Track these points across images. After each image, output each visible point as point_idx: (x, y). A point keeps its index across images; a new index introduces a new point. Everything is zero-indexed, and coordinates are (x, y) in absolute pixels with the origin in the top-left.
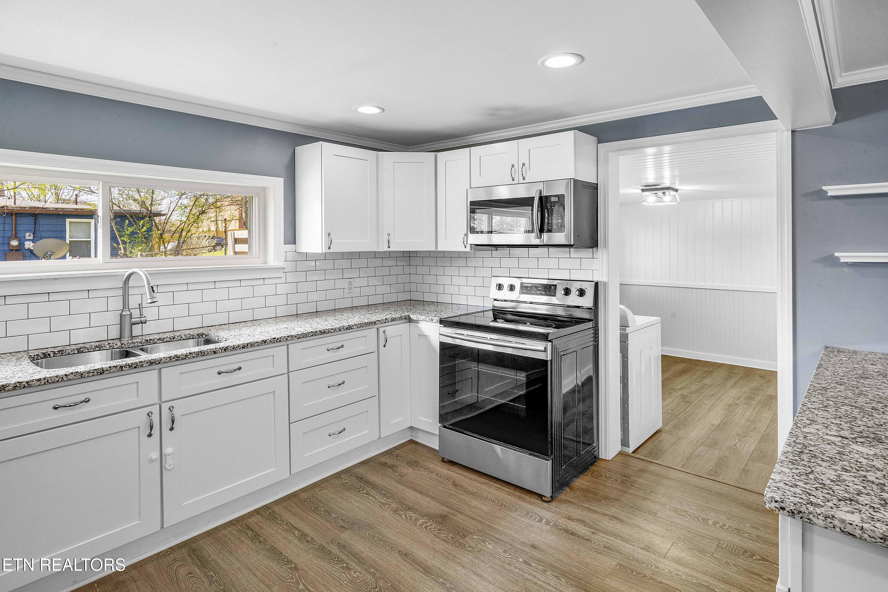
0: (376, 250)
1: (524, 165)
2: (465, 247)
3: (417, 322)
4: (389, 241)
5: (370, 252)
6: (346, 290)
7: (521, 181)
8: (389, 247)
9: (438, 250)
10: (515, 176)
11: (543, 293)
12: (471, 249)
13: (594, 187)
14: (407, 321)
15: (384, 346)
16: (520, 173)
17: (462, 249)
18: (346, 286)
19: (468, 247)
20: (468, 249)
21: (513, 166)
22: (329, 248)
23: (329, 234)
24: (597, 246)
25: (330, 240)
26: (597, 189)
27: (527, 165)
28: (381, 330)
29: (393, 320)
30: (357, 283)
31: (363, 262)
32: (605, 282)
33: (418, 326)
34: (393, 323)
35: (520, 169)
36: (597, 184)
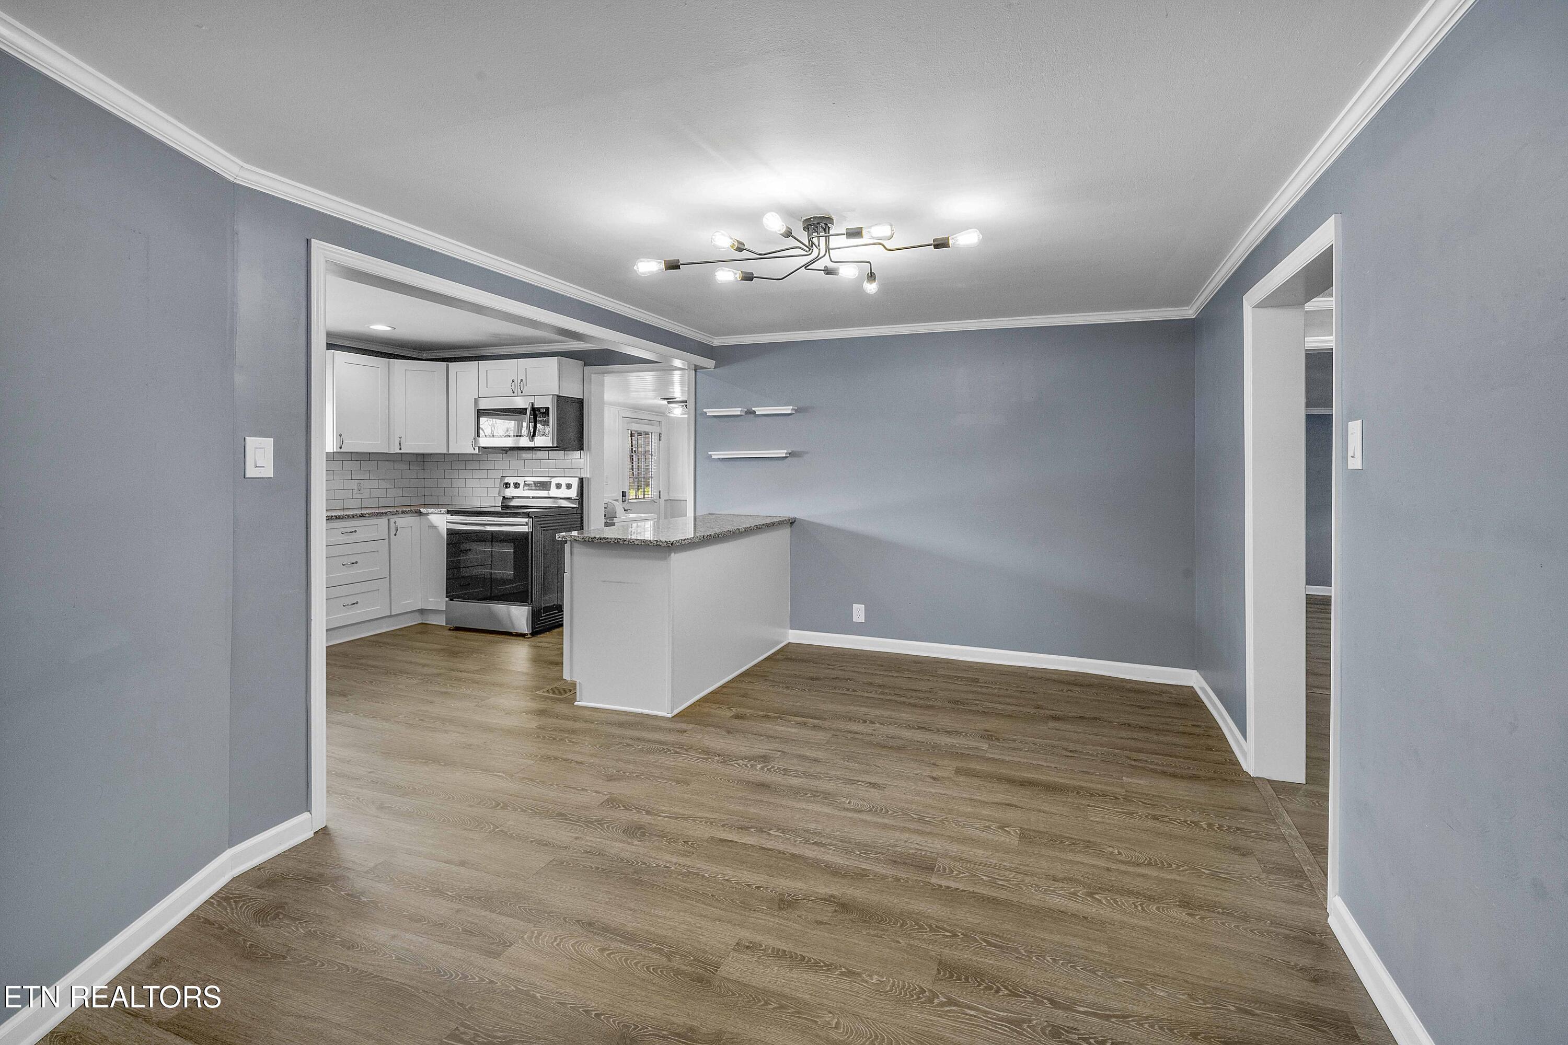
0: (387, 451)
1: (522, 381)
2: (474, 449)
3: (427, 514)
4: (400, 443)
5: (382, 453)
6: (355, 492)
7: (520, 394)
8: (400, 449)
9: (450, 452)
10: (515, 389)
11: (541, 488)
12: (479, 451)
13: (580, 402)
14: (416, 514)
15: (395, 535)
16: (519, 387)
17: (470, 451)
18: (355, 487)
19: (477, 448)
20: (477, 451)
21: (513, 381)
22: (341, 448)
23: (340, 435)
24: (582, 449)
25: (342, 441)
26: (583, 403)
27: (524, 381)
28: (392, 521)
29: (403, 512)
30: (366, 484)
31: (372, 465)
32: (588, 478)
33: (428, 519)
34: (403, 515)
35: (519, 383)
36: (583, 399)
